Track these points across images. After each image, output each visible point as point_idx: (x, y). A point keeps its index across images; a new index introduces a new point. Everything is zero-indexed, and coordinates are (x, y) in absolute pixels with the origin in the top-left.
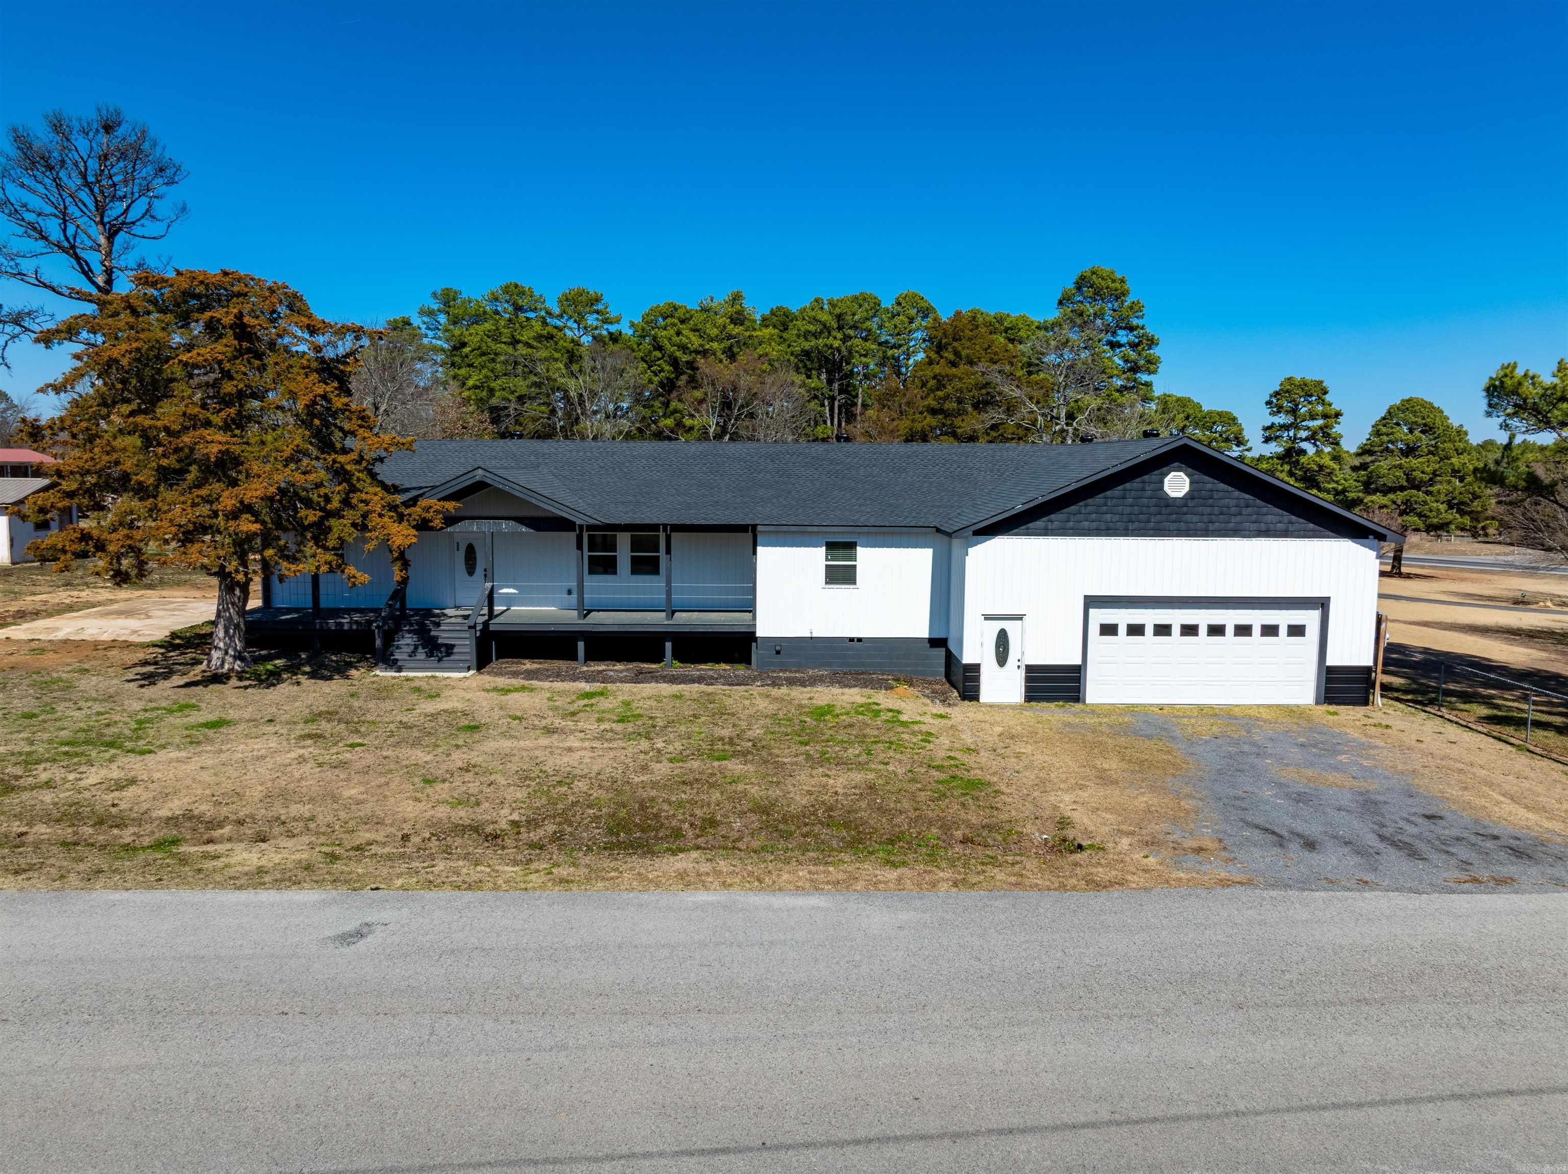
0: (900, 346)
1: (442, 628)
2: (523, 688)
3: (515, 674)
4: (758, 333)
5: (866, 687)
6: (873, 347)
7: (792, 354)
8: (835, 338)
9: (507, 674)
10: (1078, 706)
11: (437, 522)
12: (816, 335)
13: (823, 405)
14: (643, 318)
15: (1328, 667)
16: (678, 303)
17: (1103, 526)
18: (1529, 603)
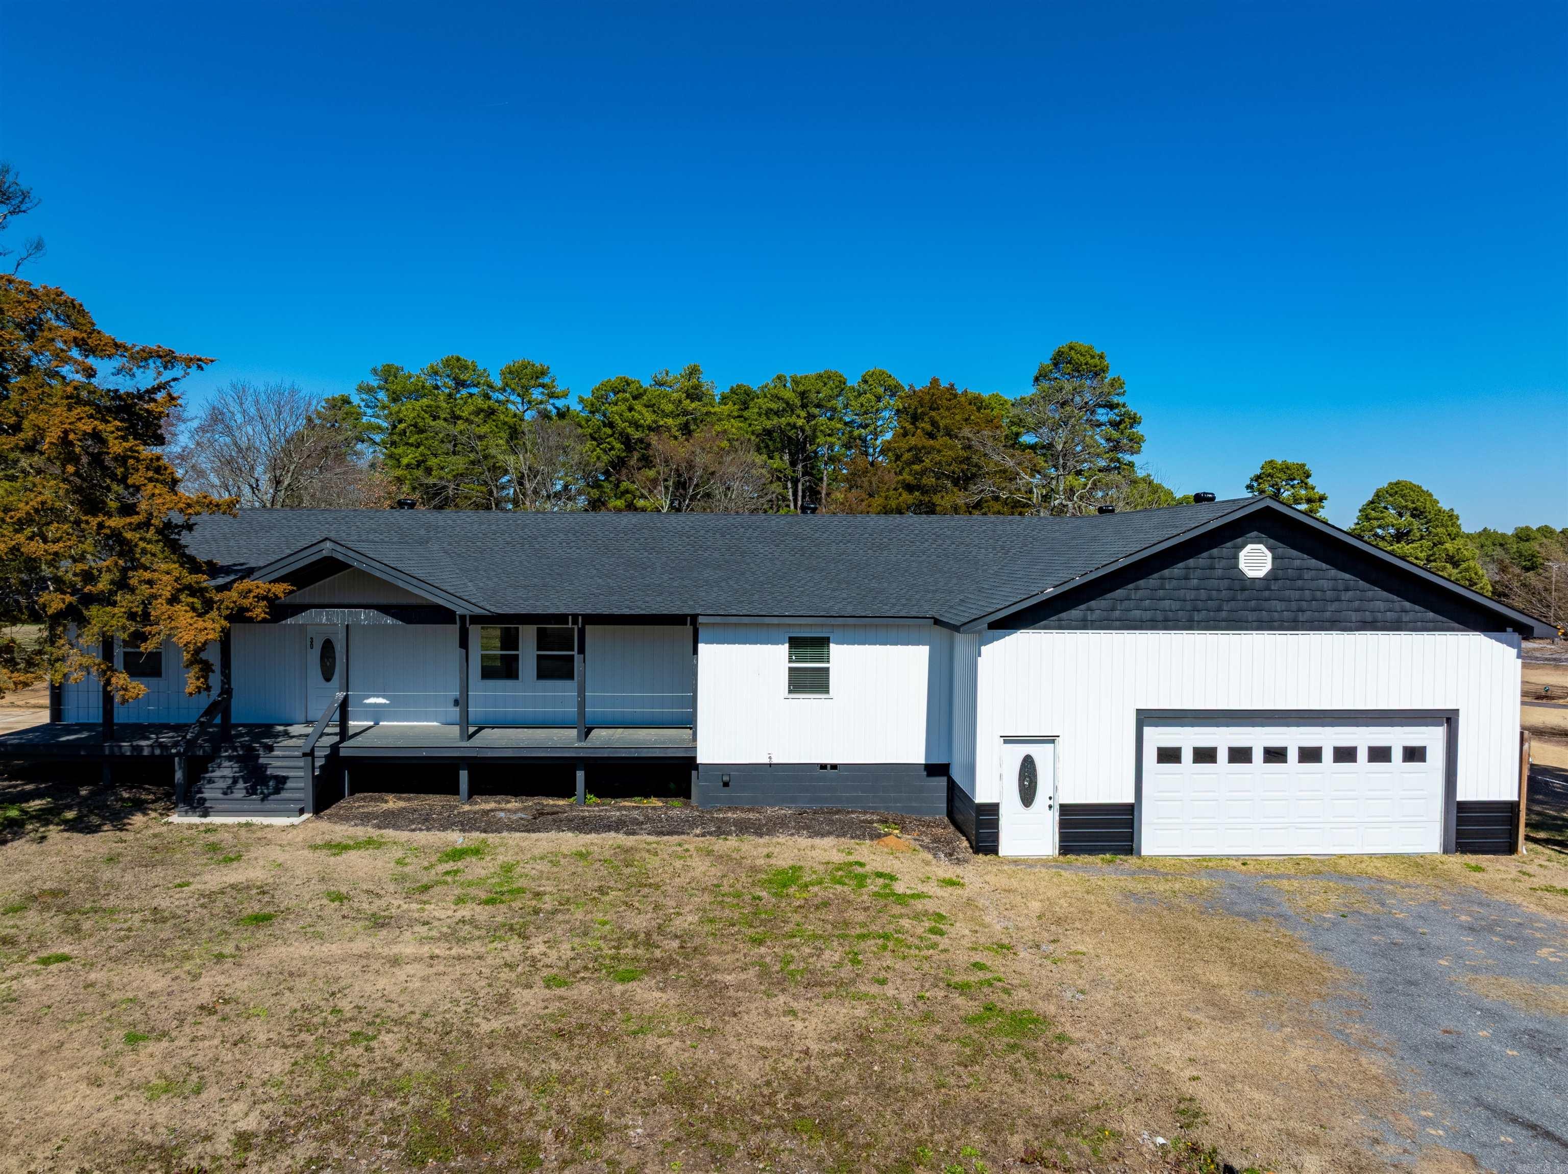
0: (866, 426)
1: (275, 753)
2: (369, 843)
3: (365, 819)
4: (717, 409)
5: (844, 835)
6: (839, 426)
7: (753, 433)
8: (798, 416)
9: (355, 817)
10: (1132, 860)
11: (259, 611)
12: (777, 413)
13: (786, 488)
14: (593, 393)
15: (1459, 803)
16: (631, 378)
17: (1159, 616)
18: (1553, 698)
